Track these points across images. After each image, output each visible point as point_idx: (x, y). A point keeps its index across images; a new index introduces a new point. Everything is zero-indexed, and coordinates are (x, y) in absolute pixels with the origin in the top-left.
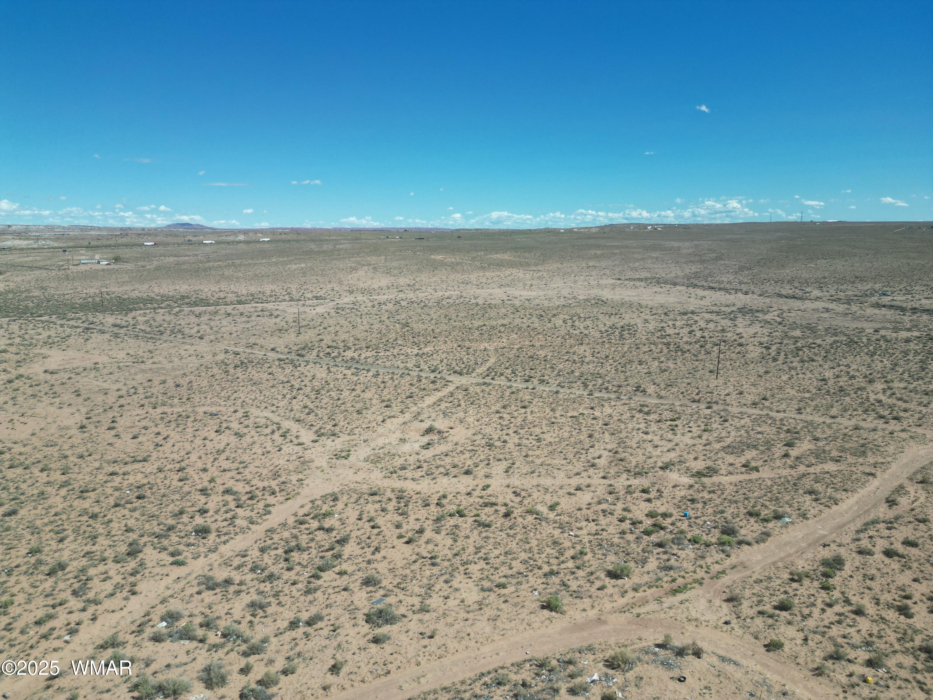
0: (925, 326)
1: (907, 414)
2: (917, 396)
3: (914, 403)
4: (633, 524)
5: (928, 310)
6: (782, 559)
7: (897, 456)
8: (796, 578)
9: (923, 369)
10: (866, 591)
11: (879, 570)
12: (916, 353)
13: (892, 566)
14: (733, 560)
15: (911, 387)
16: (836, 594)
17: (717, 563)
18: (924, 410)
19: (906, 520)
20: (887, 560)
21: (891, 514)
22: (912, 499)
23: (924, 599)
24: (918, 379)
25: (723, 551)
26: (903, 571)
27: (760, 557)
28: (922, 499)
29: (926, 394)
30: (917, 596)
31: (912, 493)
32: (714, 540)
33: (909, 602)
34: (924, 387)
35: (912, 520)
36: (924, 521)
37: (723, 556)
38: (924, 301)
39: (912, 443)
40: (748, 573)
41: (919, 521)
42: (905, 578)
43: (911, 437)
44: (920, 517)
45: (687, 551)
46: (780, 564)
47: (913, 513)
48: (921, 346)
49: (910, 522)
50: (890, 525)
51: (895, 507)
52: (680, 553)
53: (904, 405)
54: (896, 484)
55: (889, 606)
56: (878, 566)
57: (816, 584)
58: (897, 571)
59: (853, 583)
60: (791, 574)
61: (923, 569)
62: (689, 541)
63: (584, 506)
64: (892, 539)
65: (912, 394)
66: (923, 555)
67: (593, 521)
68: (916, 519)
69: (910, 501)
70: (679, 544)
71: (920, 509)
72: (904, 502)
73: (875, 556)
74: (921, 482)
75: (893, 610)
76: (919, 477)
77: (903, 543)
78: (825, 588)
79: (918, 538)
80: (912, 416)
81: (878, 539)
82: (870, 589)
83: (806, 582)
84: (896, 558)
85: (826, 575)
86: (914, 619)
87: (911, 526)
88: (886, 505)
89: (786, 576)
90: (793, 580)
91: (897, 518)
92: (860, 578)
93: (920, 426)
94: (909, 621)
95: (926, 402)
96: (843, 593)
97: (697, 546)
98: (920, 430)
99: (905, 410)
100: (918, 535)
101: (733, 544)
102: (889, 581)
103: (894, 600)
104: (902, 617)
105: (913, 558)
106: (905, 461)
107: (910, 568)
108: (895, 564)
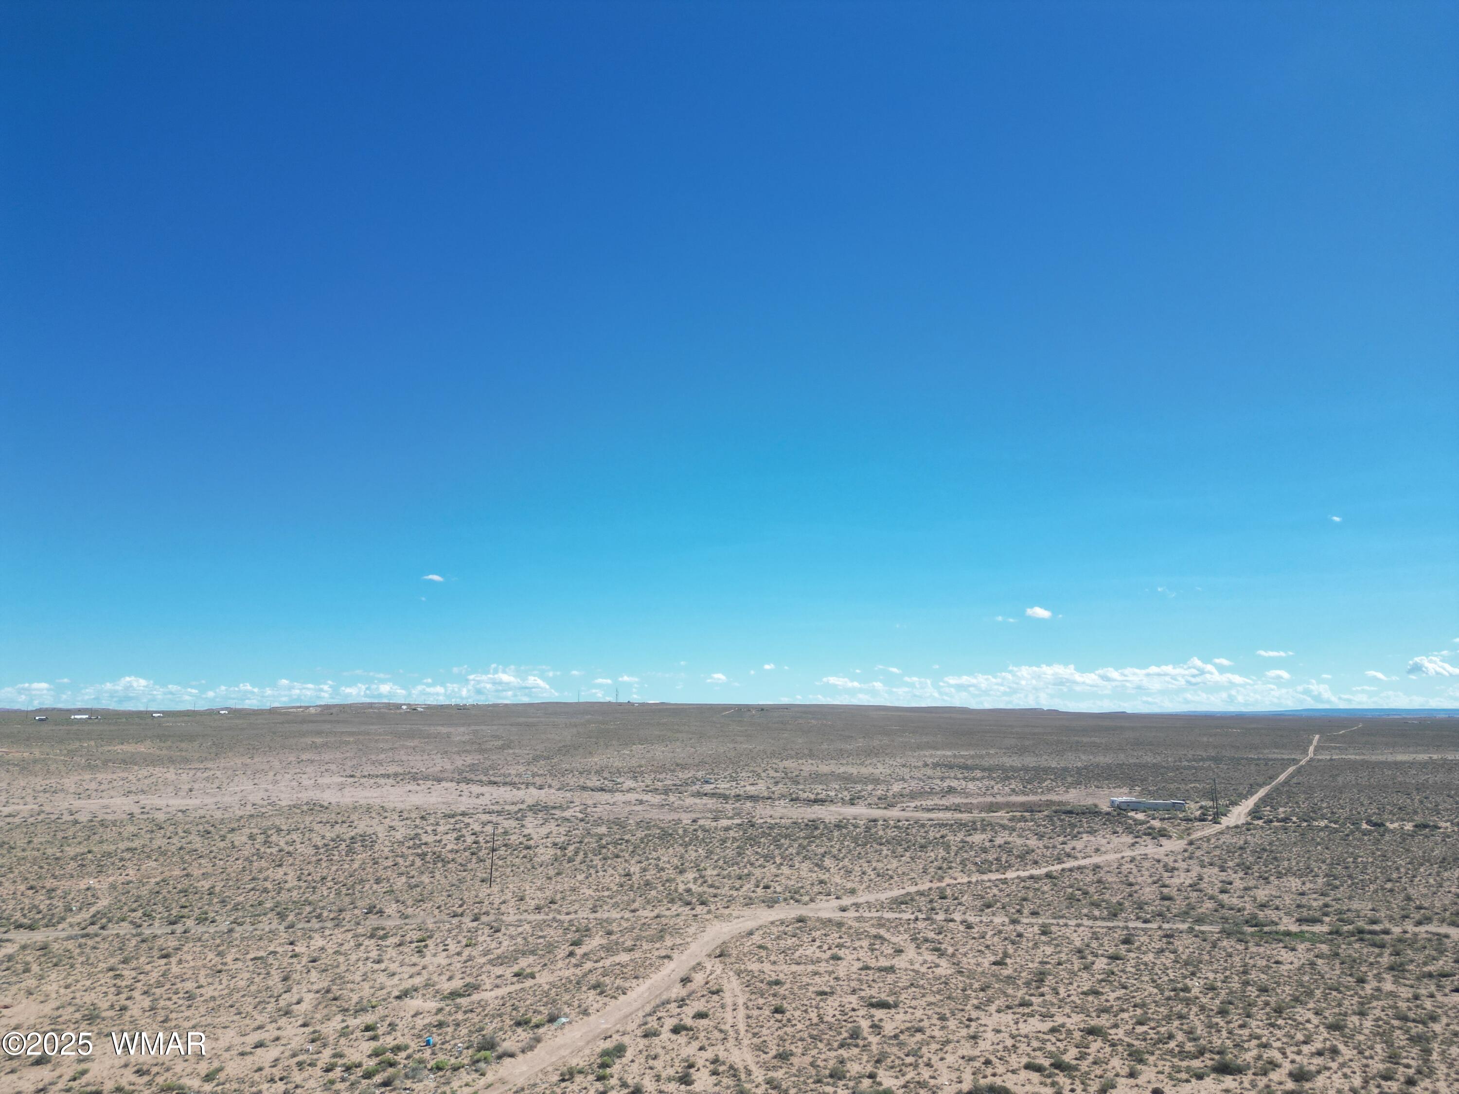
0: (748, 814)
1: (716, 899)
2: (730, 882)
3: (727, 888)
4: (348, 1069)
5: (752, 797)
6: (552, 1064)
7: (698, 936)
8: (567, 1077)
9: (739, 854)
10: (648, 1071)
11: (664, 1048)
12: (735, 839)
13: (679, 1041)
14: (490, 1077)
15: (726, 872)
16: (614, 1081)
17: (467, 1085)
18: (735, 893)
19: (699, 994)
20: (674, 1037)
21: (683, 993)
22: (708, 972)
23: (708, 1064)
24: (733, 865)
25: (476, 1071)
26: (690, 1043)
27: (525, 1068)
28: (719, 972)
29: (740, 878)
30: (700, 1063)
31: (709, 967)
32: (466, 1061)
33: (692, 1071)
34: (738, 872)
35: (705, 993)
36: (717, 992)
37: (476, 1075)
38: (748, 788)
39: (716, 922)
40: (507, 1088)
41: (713, 993)
42: (690, 1050)
43: (716, 917)
44: (714, 989)
45: (426, 1082)
46: (550, 1069)
47: (708, 986)
48: (741, 833)
49: (703, 996)
50: (682, 1002)
51: (689, 984)
52: (414, 1086)
53: (715, 891)
54: (693, 963)
55: (670, 1079)
56: (664, 1045)
57: (591, 1077)
58: (683, 1045)
59: (635, 1067)
60: (562, 1075)
61: (709, 1036)
62: (431, 1070)
63: (267, 1065)
64: (683, 1015)
65: (725, 880)
66: (711, 1024)
67: (281, 1079)
68: (710, 992)
69: (706, 976)
70: (413, 1077)
71: (715, 981)
72: (699, 978)
73: (661, 1036)
74: (720, 956)
75: (673, 1082)
76: (718, 952)
77: (693, 1018)
78: (600, 1078)
79: (709, 1009)
80: (722, 900)
81: (668, 1019)
82: (651, 1068)
83: (579, 1079)
84: (684, 1033)
85: (604, 1066)
86: (696, 1085)
87: (703, 1000)
88: (679, 986)
89: (556, 1078)
90: (563, 1080)
91: (689, 995)
92: (643, 1060)
93: (728, 907)
94: (688, 1088)
95: (738, 886)
96: (620, 1079)
97: (441, 1073)
98: (727, 911)
99: (715, 896)
100: (709, 1007)
101: (491, 1059)
102: (674, 1056)
103: (677, 1073)
104: (683, 1086)
105: (702, 1029)
106: (706, 939)
107: (697, 1038)
108: (682, 1039)
